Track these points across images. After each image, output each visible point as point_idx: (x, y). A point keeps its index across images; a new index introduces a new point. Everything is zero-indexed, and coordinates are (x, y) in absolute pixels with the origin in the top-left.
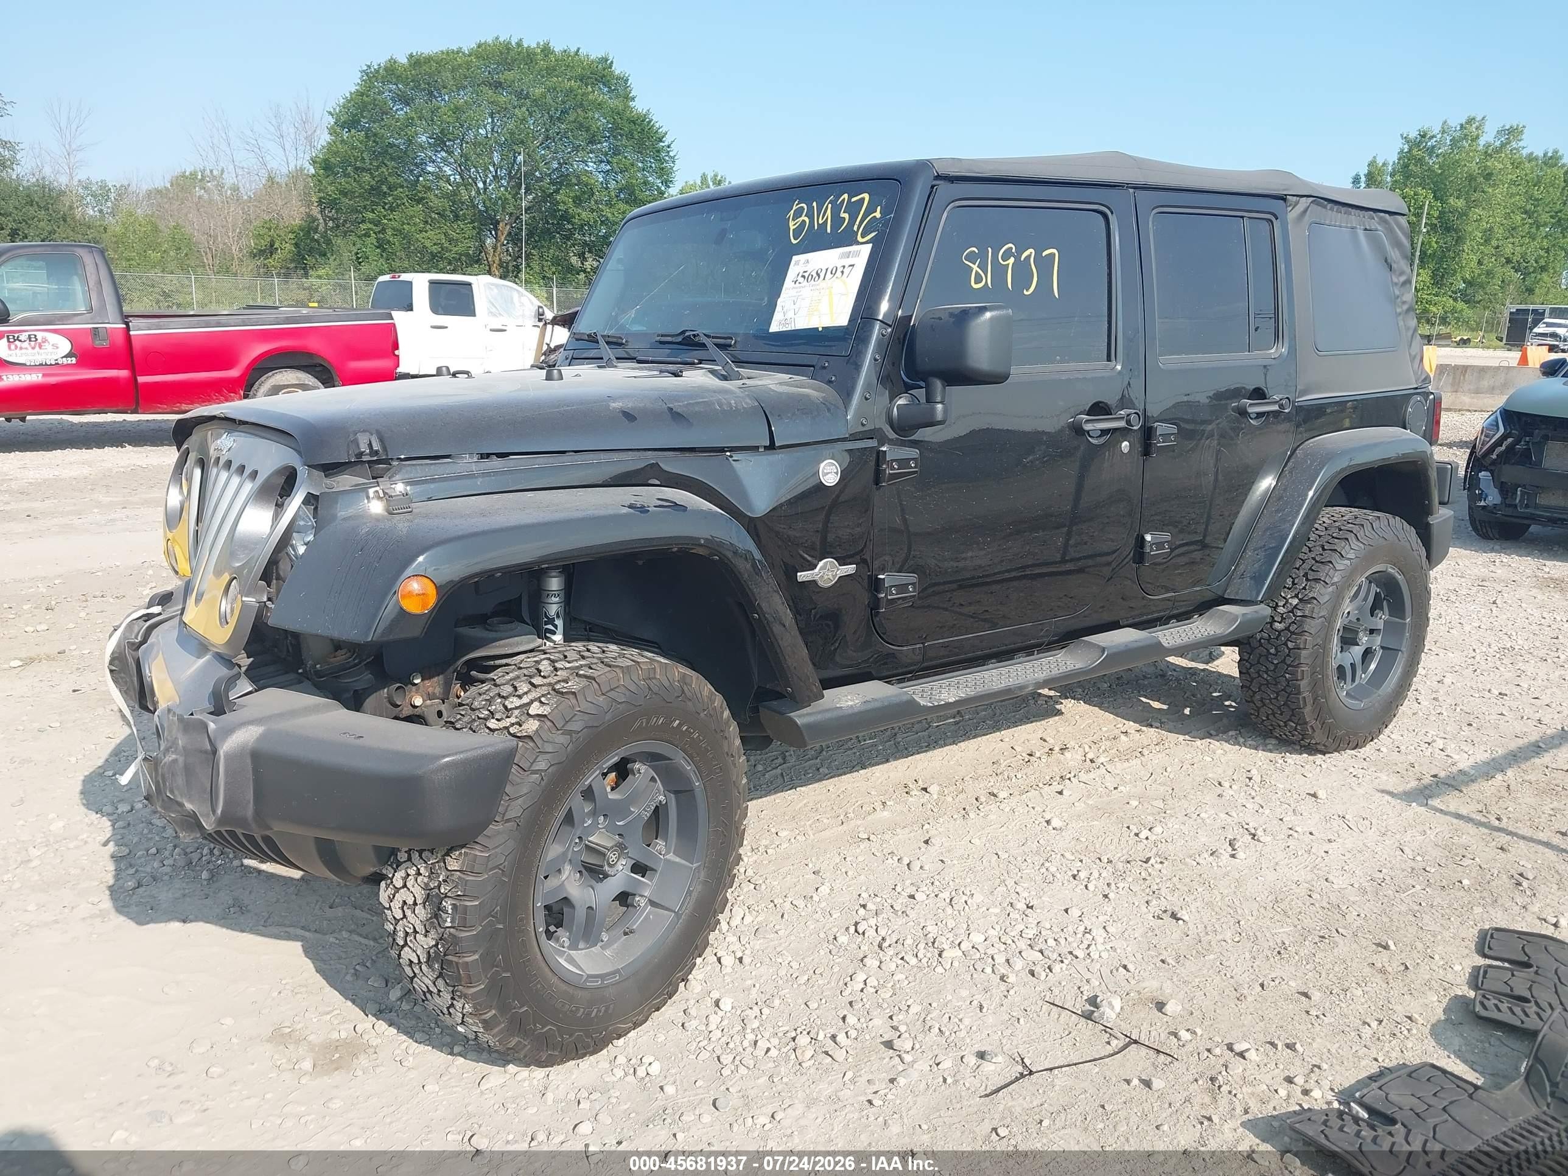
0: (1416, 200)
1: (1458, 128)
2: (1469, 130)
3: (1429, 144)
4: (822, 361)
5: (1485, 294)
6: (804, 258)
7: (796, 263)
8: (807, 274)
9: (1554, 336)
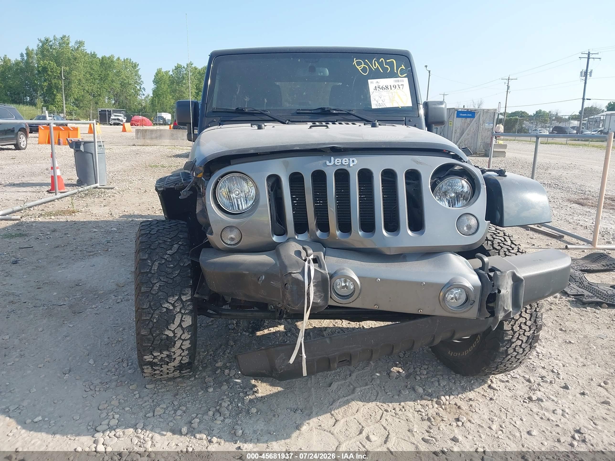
0: (50, 66)
1: (60, 39)
2: (64, 41)
3: (50, 44)
4: (408, 119)
5: (83, 104)
6: (375, 81)
7: (371, 82)
8: (381, 87)
9: (118, 119)
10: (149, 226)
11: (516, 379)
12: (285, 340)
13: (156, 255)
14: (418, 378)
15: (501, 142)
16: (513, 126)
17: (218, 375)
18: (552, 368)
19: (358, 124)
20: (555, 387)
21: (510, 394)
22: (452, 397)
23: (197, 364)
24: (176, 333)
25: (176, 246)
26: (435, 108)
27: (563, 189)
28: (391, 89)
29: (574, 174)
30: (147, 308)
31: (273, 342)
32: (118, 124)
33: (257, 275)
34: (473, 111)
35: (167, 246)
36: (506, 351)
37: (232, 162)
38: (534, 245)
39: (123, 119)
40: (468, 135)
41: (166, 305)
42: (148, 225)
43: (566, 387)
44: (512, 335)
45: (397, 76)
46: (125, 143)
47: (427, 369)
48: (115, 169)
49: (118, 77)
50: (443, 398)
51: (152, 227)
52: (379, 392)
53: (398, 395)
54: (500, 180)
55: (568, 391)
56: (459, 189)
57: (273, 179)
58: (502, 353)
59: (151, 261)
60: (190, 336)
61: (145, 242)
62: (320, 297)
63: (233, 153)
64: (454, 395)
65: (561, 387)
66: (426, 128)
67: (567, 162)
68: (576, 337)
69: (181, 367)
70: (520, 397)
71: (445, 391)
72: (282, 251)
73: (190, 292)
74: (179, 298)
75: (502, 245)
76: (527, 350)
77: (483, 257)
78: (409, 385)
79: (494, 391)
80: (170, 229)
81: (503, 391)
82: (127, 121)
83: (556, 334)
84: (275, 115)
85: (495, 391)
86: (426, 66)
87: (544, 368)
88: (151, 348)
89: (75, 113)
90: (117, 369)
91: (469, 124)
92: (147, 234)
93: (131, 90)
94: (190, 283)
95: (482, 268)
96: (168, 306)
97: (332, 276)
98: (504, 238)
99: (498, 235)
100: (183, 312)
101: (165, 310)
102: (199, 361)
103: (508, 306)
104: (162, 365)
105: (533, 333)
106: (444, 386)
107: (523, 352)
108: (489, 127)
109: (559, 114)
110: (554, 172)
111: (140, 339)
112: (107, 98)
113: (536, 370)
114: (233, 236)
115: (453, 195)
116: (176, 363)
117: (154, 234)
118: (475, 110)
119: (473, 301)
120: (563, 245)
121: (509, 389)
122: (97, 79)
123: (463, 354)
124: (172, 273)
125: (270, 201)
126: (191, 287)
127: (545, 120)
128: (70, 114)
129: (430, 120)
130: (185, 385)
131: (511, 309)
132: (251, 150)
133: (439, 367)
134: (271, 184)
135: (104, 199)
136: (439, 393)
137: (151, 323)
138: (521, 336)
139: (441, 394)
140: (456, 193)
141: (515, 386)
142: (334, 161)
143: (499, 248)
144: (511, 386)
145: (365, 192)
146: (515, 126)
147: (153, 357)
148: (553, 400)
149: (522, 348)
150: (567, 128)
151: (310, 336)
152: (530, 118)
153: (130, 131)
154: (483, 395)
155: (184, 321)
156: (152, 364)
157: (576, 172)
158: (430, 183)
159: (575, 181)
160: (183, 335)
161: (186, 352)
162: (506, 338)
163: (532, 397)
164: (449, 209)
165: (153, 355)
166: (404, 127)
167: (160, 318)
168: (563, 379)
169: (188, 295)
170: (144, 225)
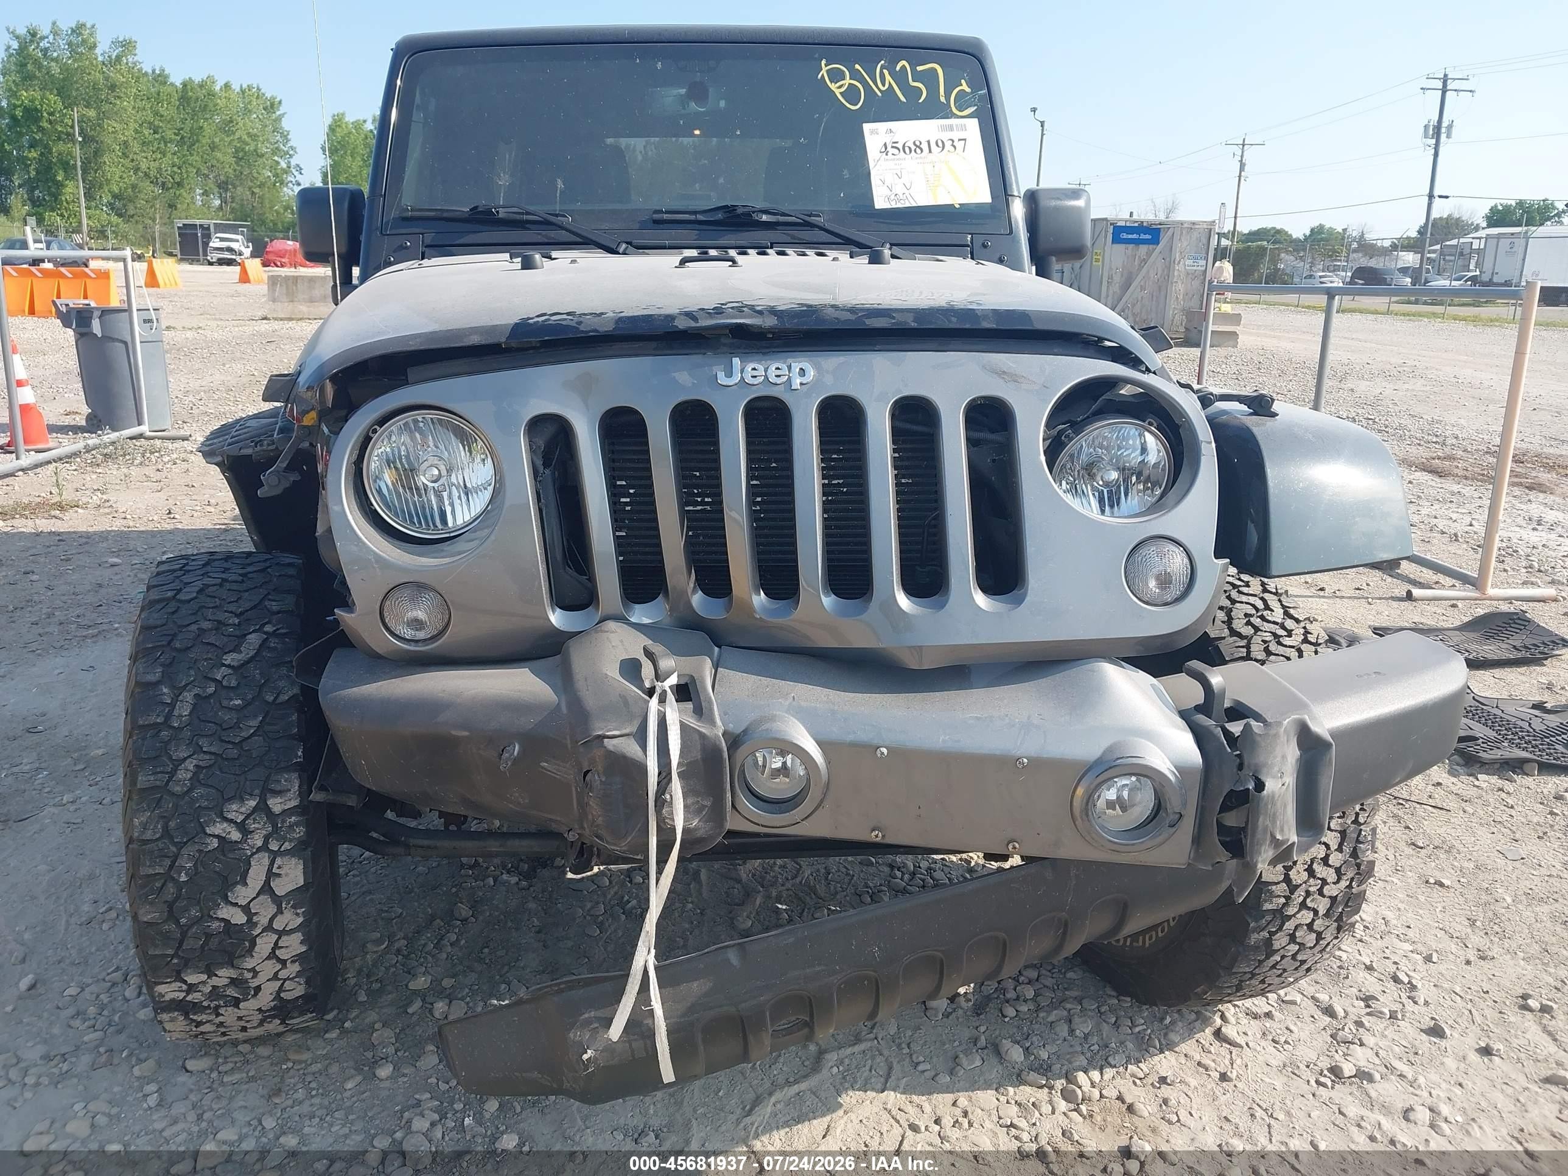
0: (46, 106)
1: (70, 32)
2: (82, 38)
3: (41, 44)
4: (979, 240)
5: (136, 208)
6: (882, 126)
7: (872, 132)
8: (900, 146)
9: (230, 250)
10: (180, 573)
11: (1293, 1007)
12: (623, 897)
13: (189, 668)
14: (1010, 1012)
15: (1227, 308)
16: (1255, 267)
17: (415, 1018)
18: (1393, 968)
19: (831, 254)
20: (1406, 1031)
21: (1277, 1058)
22: (1109, 1073)
23: (353, 981)
24: (256, 913)
25: (254, 639)
26: (1057, 209)
27: (1387, 432)
28: (930, 151)
29: (1413, 390)
30: (157, 840)
31: (589, 905)
32: (230, 262)
33: (497, 741)
34: (1154, 227)
35: (226, 639)
36: (1268, 942)
37: (412, 373)
38: (1322, 589)
39: (243, 249)
40: (1143, 288)
41: (218, 828)
42: (175, 571)
43: (1436, 1031)
44: (1284, 897)
45: (949, 115)
46: (242, 314)
47: (1037, 980)
48: (203, 384)
49: (227, 136)
50: (1081, 1077)
51: (186, 579)
52: (895, 1064)
53: (951, 1073)
54: (1259, 427)
55: (1443, 1043)
56: (1133, 455)
57: (550, 430)
58: (1256, 948)
59: (173, 687)
60: (300, 920)
61: (156, 627)
62: (699, 811)
63: (413, 346)
64: (1115, 1066)
65: (1422, 1030)
66: (1034, 268)
67: (1393, 360)
68: (1453, 867)
69: (282, 1009)
70: (1308, 1067)
71: (1088, 1055)
72: (579, 657)
73: (297, 785)
74: (262, 806)
75: (1257, 621)
76: (1328, 936)
77: (1207, 675)
78: (983, 1038)
79: (1232, 1048)
80: (242, 582)
81: (1258, 1048)
82: (254, 255)
83: (1399, 858)
84: (586, 228)
85: (1234, 1050)
86: (1034, 110)
87: (1369, 968)
88: (175, 961)
89: (114, 232)
90: (103, 1007)
91: (1145, 261)
92: (168, 600)
93: (264, 171)
94: (297, 756)
95: (1205, 708)
96: (224, 830)
97: (735, 741)
98: (1262, 599)
99: (1245, 590)
100: (276, 849)
101: (215, 843)
102: (360, 971)
103: (1286, 829)
104: (217, 1007)
105: (1347, 887)
106: (1086, 1037)
107: (1317, 942)
108: (1195, 268)
109: (1367, 236)
110: (1362, 387)
111: (144, 934)
112: (198, 191)
113: (1347, 977)
114: (421, 615)
115: (1114, 475)
116: (265, 999)
117: (189, 601)
118: (1160, 224)
119: (1177, 816)
120: (1401, 589)
121: (1273, 1041)
122: (171, 141)
123: (1141, 944)
124: (236, 726)
125: (539, 500)
126: (300, 768)
127: (1335, 251)
128: (101, 234)
129: (1043, 245)
130: (306, 1056)
131: (1294, 838)
132: (471, 334)
133: (1070, 975)
134: (541, 443)
135: (158, 470)
136: (1070, 1063)
137: (170, 885)
138: (1311, 897)
139: (1078, 1063)
140: (1122, 470)
141: (1291, 1031)
142: (742, 371)
143: (1248, 631)
144: (1279, 1031)
145: (843, 468)
146: (1259, 265)
147: (185, 987)
148: (1402, 1076)
149: (1315, 932)
150: (1389, 272)
151: (700, 883)
152: (1297, 246)
153: (259, 282)
154: (1199, 1064)
155: (279, 875)
156: (184, 1008)
157: (1418, 385)
158: (1044, 440)
159: (1418, 409)
160: (279, 917)
161: (294, 968)
162: (1267, 906)
163: (1341, 1069)
164: (1103, 525)
165: (185, 982)
166: (969, 263)
167: (201, 869)
168: (1426, 1003)
169: (290, 795)
170: (163, 572)
